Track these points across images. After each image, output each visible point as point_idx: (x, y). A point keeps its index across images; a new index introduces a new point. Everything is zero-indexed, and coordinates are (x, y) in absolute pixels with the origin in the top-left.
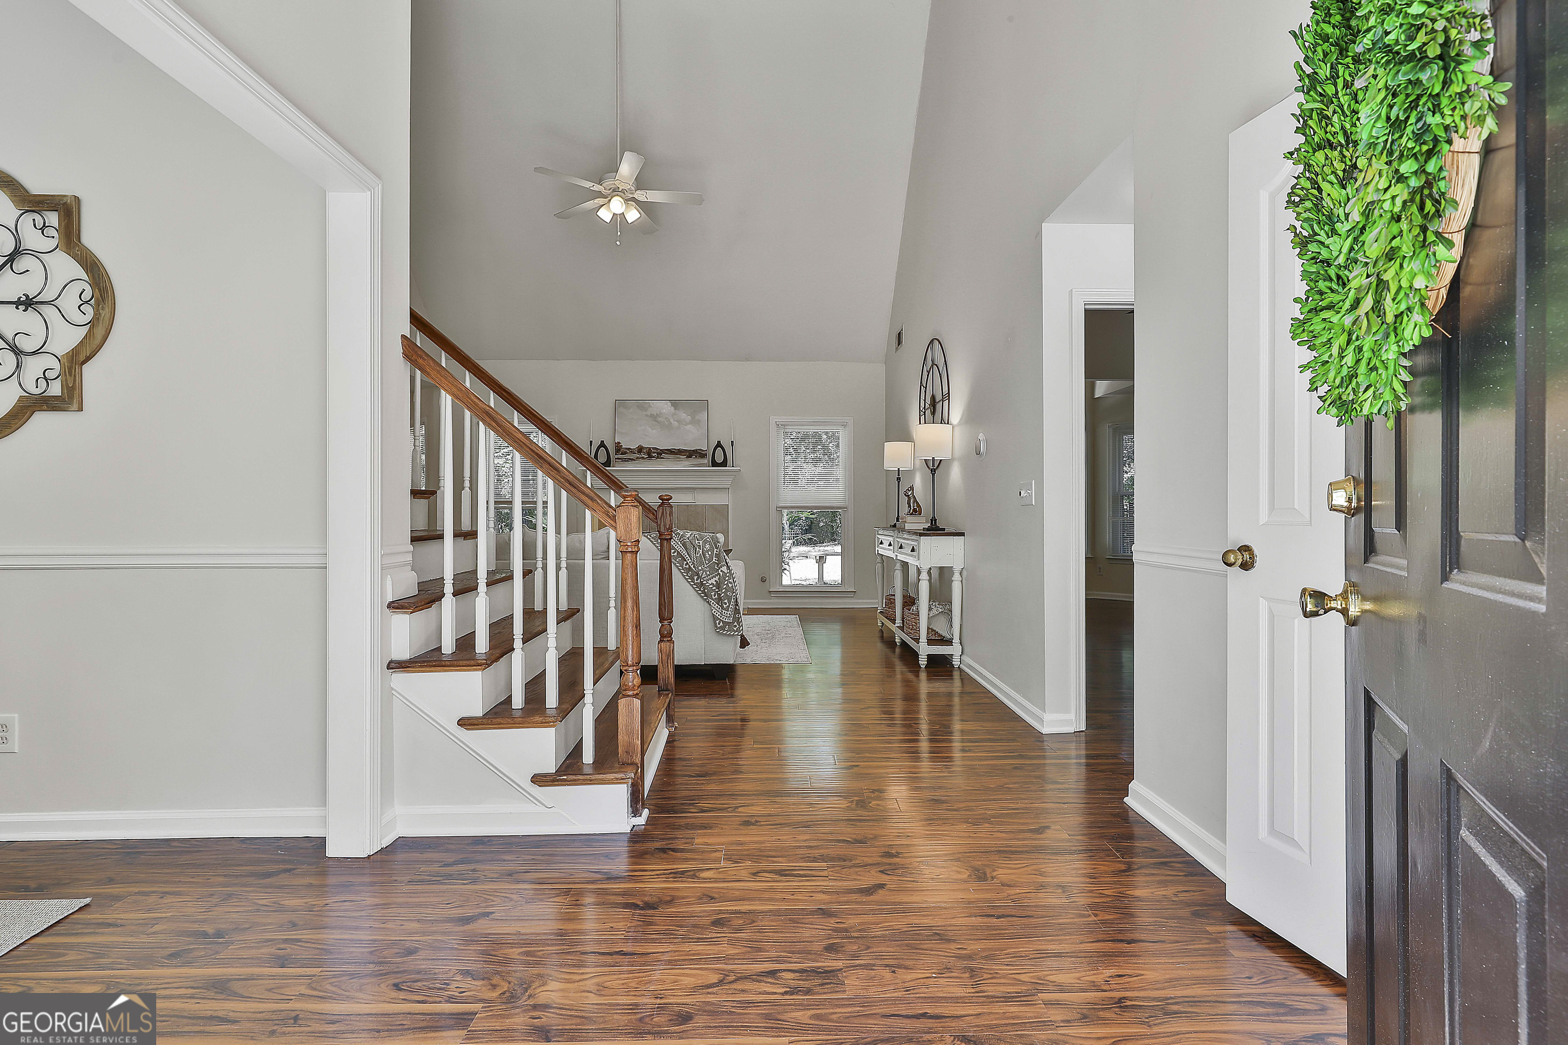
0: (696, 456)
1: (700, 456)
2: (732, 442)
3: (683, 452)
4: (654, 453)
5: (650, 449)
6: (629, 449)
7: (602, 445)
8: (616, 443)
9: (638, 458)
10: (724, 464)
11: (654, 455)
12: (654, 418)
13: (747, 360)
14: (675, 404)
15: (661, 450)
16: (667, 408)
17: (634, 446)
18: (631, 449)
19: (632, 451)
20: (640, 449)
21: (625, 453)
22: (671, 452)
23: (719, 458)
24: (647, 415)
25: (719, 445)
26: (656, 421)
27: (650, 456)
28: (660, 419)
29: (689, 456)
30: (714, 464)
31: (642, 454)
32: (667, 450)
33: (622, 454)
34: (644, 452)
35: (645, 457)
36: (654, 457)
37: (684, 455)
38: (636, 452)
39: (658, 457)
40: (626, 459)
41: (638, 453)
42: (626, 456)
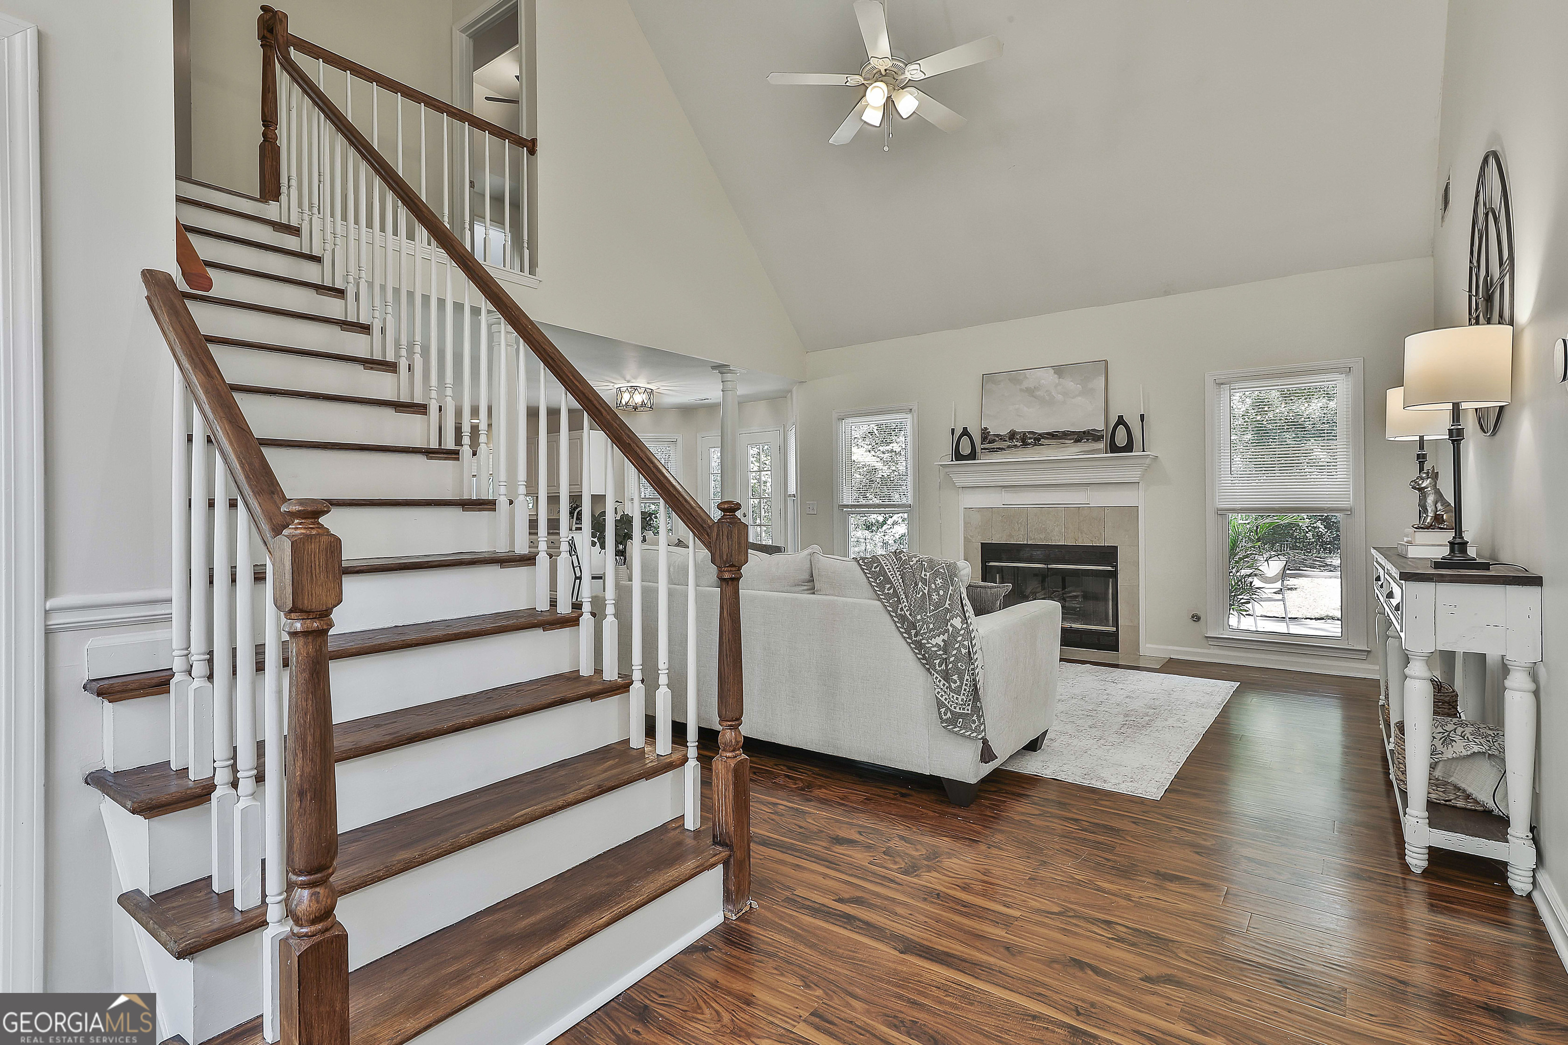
0: (1088, 440)
1: (1093, 440)
2: (1142, 416)
3: (1069, 435)
4: (1030, 439)
5: (1024, 433)
6: (998, 436)
7: (965, 432)
8: (982, 430)
9: (1009, 447)
10: (1129, 447)
11: (1030, 441)
12: (1031, 392)
13: (1167, 293)
14: (1059, 370)
15: (1040, 435)
16: (1048, 378)
17: (1004, 432)
18: (1001, 436)
19: (1001, 438)
20: (1012, 435)
21: (994, 441)
22: (1052, 436)
23: (1121, 438)
24: (1021, 390)
25: (1121, 421)
26: (1033, 396)
27: (1025, 444)
28: (1038, 393)
29: (1077, 441)
30: (1114, 448)
31: (1014, 441)
32: (1048, 434)
33: (990, 443)
34: (1017, 439)
35: (1019, 444)
36: (1029, 444)
37: (1070, 439)
38: (1007, 439)
39: (1035, 445)
40: (994, 448)
41: (1009, 440)
42: (995, 445)
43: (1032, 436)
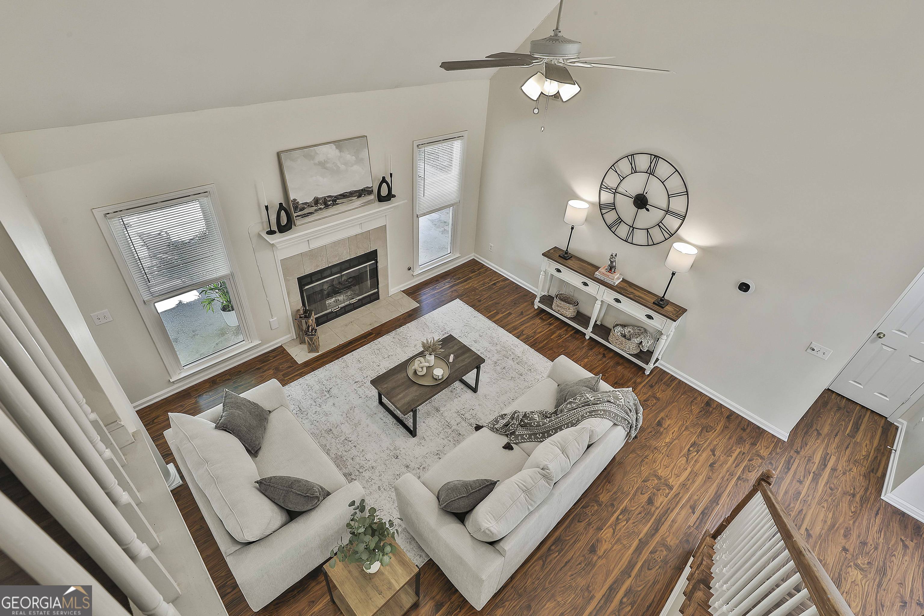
0: (365, 195)
1: (368, 194)
2: (391, 175)
3: (353, 194)
4: (330, 201)
5: (325, 198)
6: (306, 203)
7: (281, 207)
8: (292, 201)
9: (316, 210)
10: (389, 197)
11: (329, 203)
12: (322, 165)
14: (338, 143)
15: (335, 197)
16: (331, 151)
17: (310, 200)
18: (308, 203)
19: (309, 205)
20: (316, 201)
21: (303, 209)
22: (344, 196)
23: (384, 191)
24: (315, 164)
25: (384, 180)
26: (326, 168)
27: (327, 206)
28: (328, 165)
29: (359, 196)
30: (381, 199)
31: (319, 205)
32: (341, 195)
33: (301, 210)
34: (320, 203)
35: (322, 207)
36: (330, 205)
37: (355, 196)
38: (313, 205)
39: (334, 205)
40: (305, 214)
41: (315, 205)
42: (306, 211)
43: (330, 199)
